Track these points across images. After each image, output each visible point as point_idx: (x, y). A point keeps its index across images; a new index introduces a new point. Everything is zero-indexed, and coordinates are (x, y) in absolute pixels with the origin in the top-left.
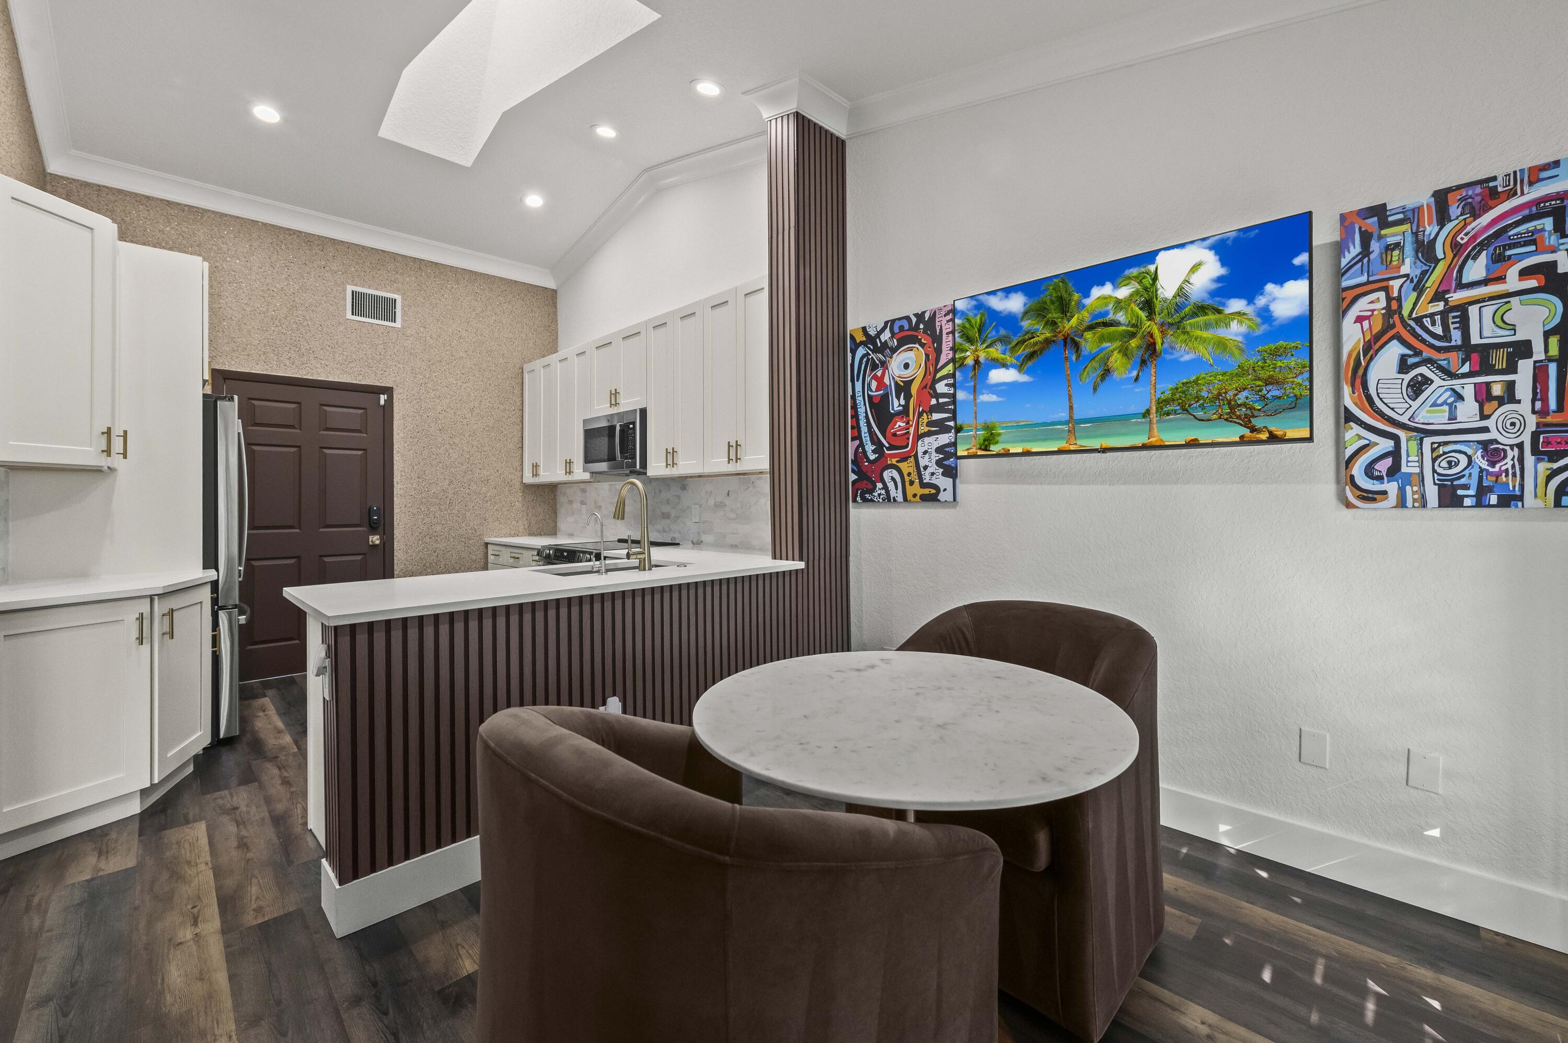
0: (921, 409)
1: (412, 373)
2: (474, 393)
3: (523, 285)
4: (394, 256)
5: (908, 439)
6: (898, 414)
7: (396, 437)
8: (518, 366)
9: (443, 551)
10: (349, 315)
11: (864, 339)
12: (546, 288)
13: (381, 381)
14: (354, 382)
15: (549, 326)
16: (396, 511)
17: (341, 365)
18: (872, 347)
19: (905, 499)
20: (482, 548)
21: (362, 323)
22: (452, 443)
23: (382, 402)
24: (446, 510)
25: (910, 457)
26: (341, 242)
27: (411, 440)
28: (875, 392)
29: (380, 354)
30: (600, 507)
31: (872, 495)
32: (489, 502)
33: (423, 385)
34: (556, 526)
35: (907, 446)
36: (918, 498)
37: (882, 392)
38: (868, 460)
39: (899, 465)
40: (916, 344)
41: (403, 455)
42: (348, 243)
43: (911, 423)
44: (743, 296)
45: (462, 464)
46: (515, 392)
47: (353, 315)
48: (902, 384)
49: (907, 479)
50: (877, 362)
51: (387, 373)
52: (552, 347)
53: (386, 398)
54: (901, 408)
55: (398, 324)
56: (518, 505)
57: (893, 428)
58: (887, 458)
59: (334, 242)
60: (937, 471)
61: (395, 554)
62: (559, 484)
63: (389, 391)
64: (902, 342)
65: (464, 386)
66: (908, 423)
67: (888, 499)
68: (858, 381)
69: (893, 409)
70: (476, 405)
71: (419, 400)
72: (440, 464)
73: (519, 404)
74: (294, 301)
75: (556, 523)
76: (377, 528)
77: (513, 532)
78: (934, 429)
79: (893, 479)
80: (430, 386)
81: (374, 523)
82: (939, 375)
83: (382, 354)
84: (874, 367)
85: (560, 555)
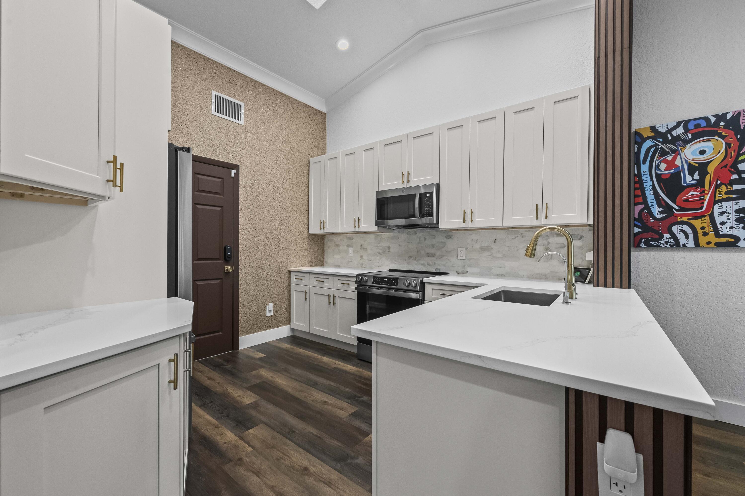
0: (719, 182)
1: (250, 157)
2: (283, 174)
3: (309, 107)
4: (241, 76)
5: (703, 203)
6: (691, 186)
7: (241, 199)
8: (306, 159)
9: (266, 276)
10: (213, 112)
11: (653, 134)
12: (321, 112)
13: (232, 160)
14: (216, 159)
15: (322, 136)
16: (240, 249)
17: (208, 146)
18: (661, 140)
19: (697, 244)
20: (287, 275)
21: (221, 118)
22: (271, 205)
23: (233, 175)
24: (268, 249)
25: (705, 216)
26: (209, 59)
27: (249, 202)
28: (665, 171)
29: (232, 142)
30: (366, 249)
31: (658, 243)
32: (291, 245)
33: (256, 165)
34: (324, 260)
35: (702, 208)
36: (712, 245)
37: (673, 171)
38: (654, 218)
39: (691, 222)
40: (715, 136)
41: (244, 212)
42: (213, 60)
43: (706, 192)
44: (553, 103)
45: (277, 220)
46: (305, 175)
47: (215, 112)
48: (697, 165)
49: (700, 232)
50: (668, 150)
51: (235, 155)
52: (323, 150)
53: (235, 172)
54: (695, 182)
55: (242, 122)
56: (306, 247)
57: (684, 196)
58: (677, 217)
59: (205, 58)
60: (736, 226)
61: (240, 278)
62: (326, 234)
63: (236, 167)
64: (696, 136)
65: (279, 168)
66: (703, 192)
67: (677, 244)
68: (644, 163)
69: (685, 182)
70: (285, 182)
71: (253, 176)
72: (265, 219)
73: (306, 183)
74: (178, 96)
75: (324, 258)
76: (229, 261)
77: (303, 264)
78: (734, 196)
79: (683, 231)
80: (260, 166)
81: (228, 257)
82: (741, 158)
83: (233, 142)
84: (664, 153)
85: (379, 280)
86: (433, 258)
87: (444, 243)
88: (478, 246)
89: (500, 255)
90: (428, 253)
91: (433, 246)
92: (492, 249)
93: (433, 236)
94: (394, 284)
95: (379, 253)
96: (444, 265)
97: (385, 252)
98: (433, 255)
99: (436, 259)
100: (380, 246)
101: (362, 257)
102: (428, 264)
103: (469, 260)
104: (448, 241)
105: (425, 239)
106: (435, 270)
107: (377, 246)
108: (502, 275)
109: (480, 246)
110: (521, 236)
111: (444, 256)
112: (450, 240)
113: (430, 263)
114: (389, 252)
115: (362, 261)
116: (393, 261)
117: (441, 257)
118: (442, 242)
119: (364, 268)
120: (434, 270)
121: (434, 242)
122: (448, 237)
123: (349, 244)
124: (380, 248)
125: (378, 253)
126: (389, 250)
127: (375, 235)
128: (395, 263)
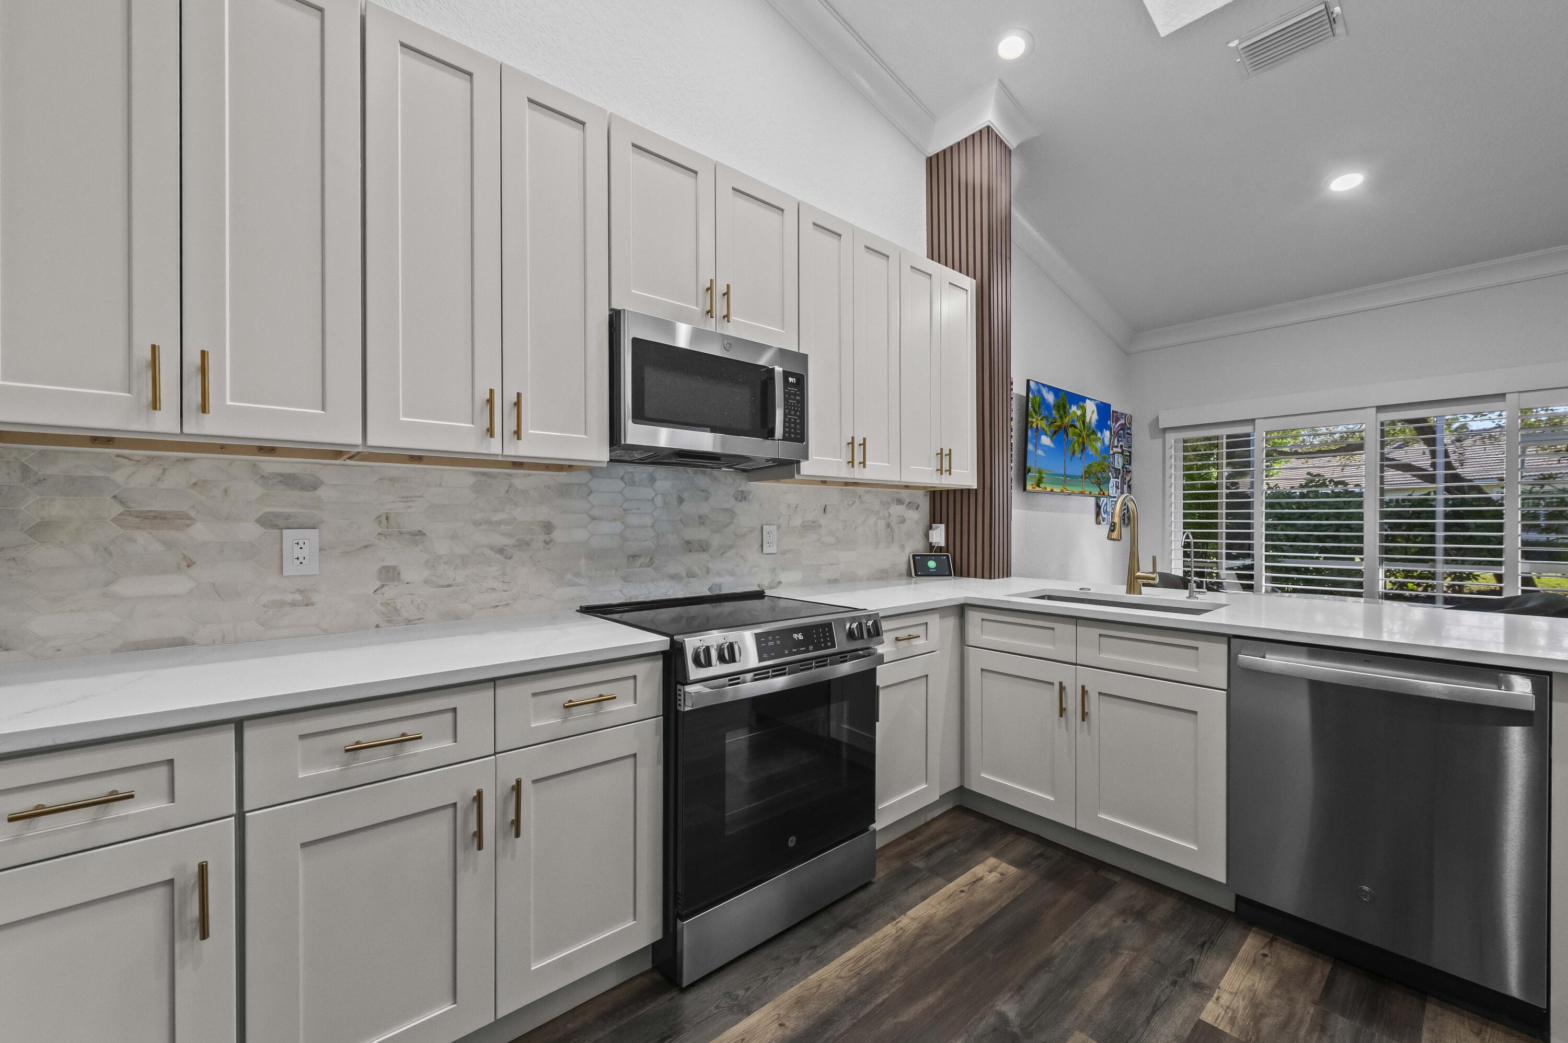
85: (778, 642)
86: (704, 556)
87: (731, 512)
88: (797, 521)
89: (831, 540)
90: (688, 543)
91: (702, 520)
92: (820, 526)
93: (703, 491)
94: (825, 642)
95: (501, 551)
96: (731, 573)
97: (528, 544)
98: (703, 547)
99: (712, 557)
100: (501, 522)
101: (390, 574)
102: (691, 575)
103: (784, 554)
104: (740, 508)
105: (681, 500)
106: (710, 589)
107: (489, 522)
108: (834, 580)
109: (802, 521)
110: (860, 501)
111: (731, 547)
112: (743, 504)
113: (695, 569)
114: (546, 543)
115: (390, 592)
116: (569, 576)
117: (724, 550)
118: (726, 510)
119: (409, 622)
120: (704, 591)
121: (704, 508)
122: (740, 498)
123: (287, 510)
124: (503, 528)
125: (492, 548)
126: (547, 538)
127: (473, 473)
128: (572, 584)
